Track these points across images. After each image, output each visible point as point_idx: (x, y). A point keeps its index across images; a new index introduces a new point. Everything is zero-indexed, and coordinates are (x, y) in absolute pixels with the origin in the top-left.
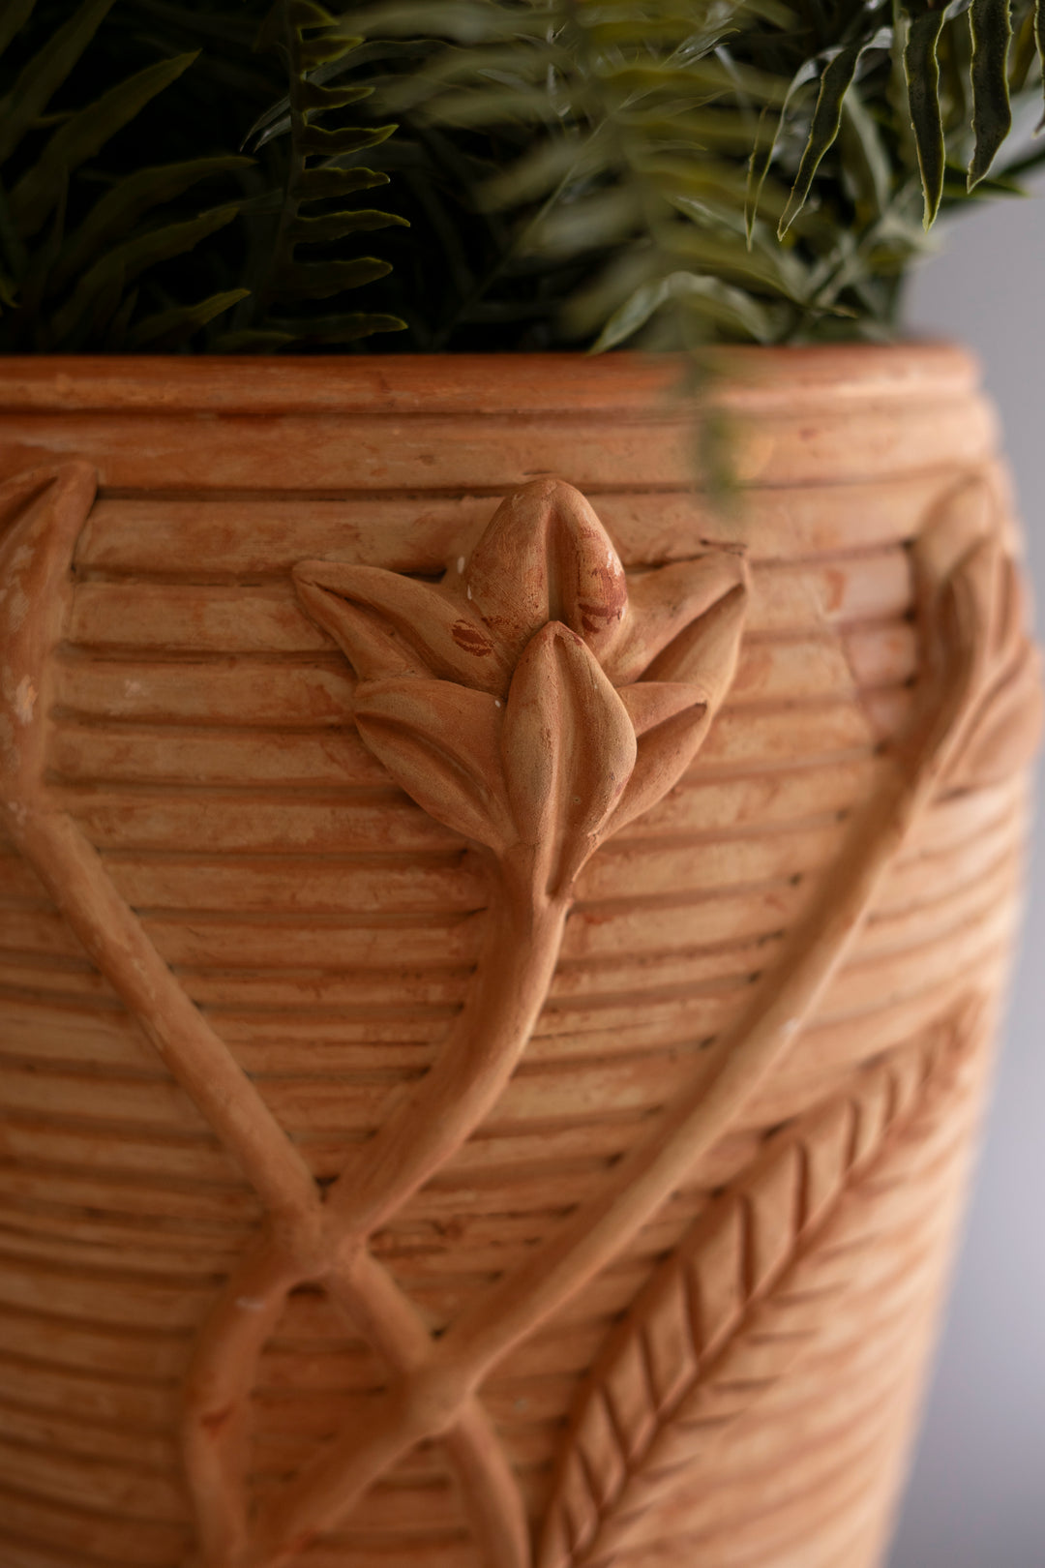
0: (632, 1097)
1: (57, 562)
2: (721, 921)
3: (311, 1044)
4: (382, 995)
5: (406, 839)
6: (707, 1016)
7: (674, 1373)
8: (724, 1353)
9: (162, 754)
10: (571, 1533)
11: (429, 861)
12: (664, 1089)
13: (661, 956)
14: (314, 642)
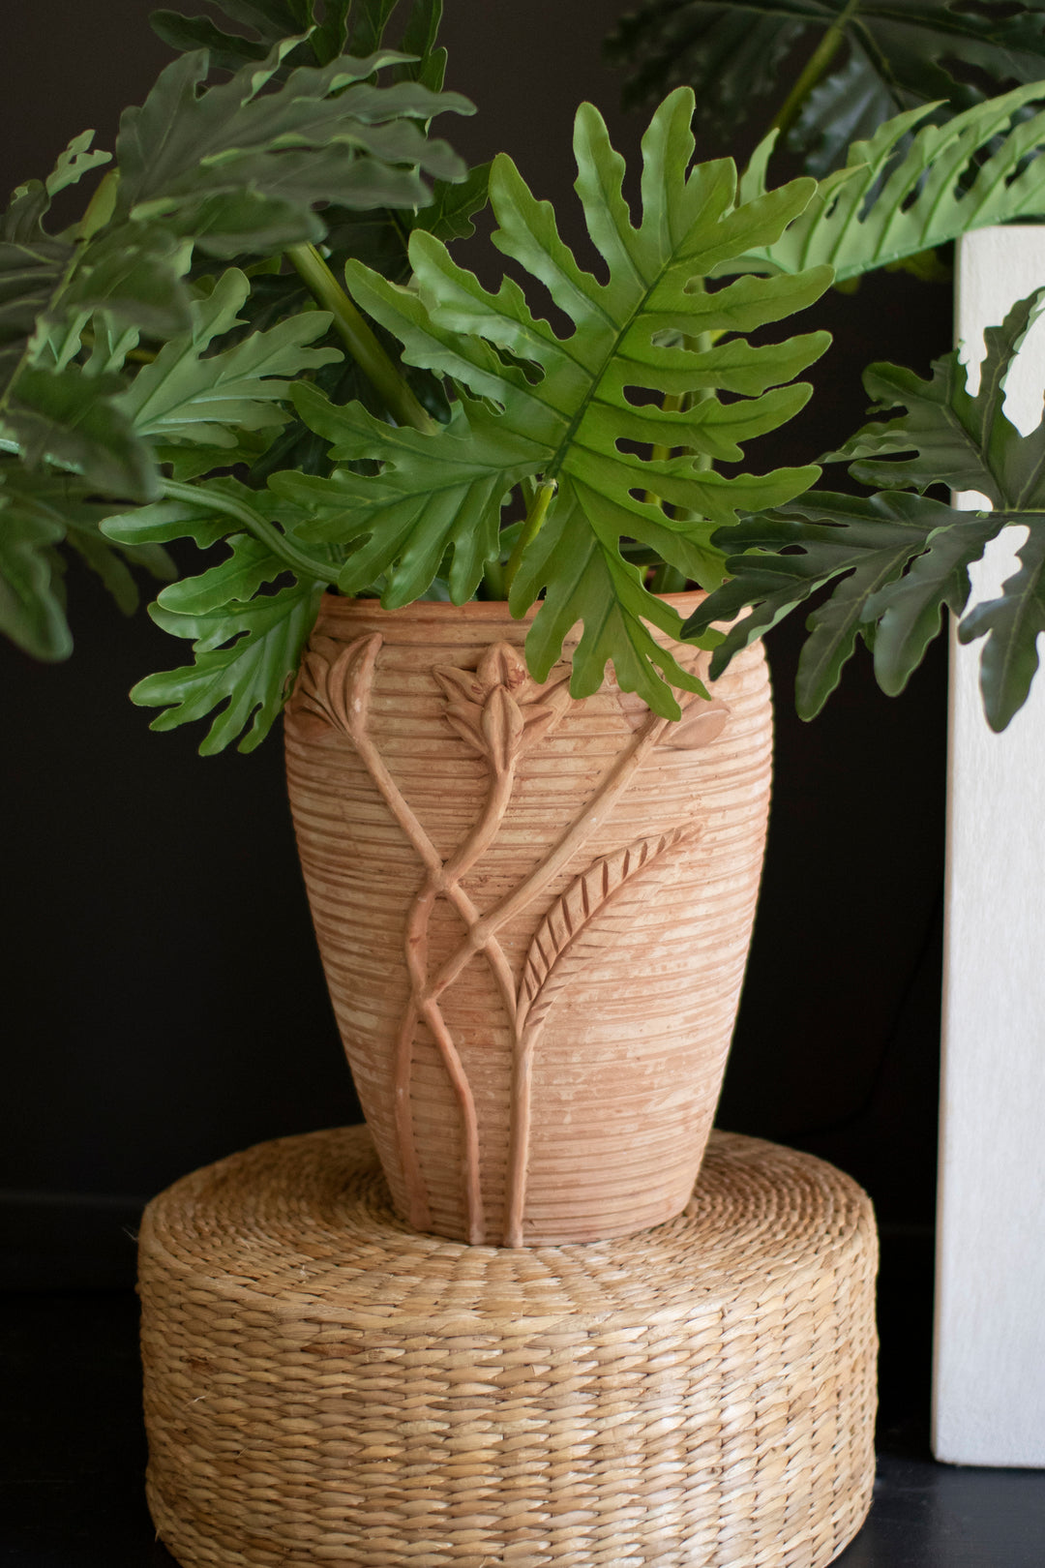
0: (540, 839)
1: (369, 664)
2: (569, 784)
3: (438, 815)
4: (458, 800)
5: (464, 752)
6: (567, 816)
7: (561, 937)
8: (580, 932)
9: (396, 724)
10: (529, 992)
11: (472, 759)
12: (553, 838)
13: (548, 793)
14: (437, 690)
